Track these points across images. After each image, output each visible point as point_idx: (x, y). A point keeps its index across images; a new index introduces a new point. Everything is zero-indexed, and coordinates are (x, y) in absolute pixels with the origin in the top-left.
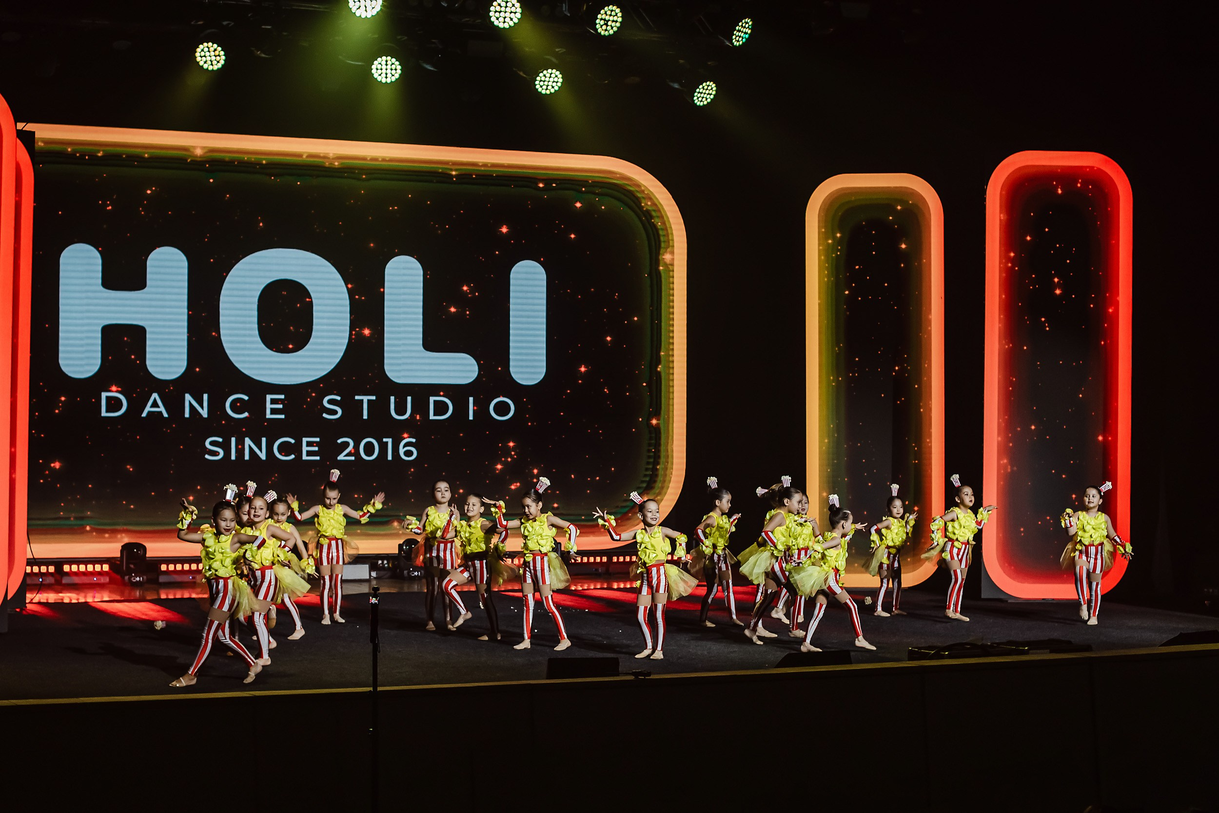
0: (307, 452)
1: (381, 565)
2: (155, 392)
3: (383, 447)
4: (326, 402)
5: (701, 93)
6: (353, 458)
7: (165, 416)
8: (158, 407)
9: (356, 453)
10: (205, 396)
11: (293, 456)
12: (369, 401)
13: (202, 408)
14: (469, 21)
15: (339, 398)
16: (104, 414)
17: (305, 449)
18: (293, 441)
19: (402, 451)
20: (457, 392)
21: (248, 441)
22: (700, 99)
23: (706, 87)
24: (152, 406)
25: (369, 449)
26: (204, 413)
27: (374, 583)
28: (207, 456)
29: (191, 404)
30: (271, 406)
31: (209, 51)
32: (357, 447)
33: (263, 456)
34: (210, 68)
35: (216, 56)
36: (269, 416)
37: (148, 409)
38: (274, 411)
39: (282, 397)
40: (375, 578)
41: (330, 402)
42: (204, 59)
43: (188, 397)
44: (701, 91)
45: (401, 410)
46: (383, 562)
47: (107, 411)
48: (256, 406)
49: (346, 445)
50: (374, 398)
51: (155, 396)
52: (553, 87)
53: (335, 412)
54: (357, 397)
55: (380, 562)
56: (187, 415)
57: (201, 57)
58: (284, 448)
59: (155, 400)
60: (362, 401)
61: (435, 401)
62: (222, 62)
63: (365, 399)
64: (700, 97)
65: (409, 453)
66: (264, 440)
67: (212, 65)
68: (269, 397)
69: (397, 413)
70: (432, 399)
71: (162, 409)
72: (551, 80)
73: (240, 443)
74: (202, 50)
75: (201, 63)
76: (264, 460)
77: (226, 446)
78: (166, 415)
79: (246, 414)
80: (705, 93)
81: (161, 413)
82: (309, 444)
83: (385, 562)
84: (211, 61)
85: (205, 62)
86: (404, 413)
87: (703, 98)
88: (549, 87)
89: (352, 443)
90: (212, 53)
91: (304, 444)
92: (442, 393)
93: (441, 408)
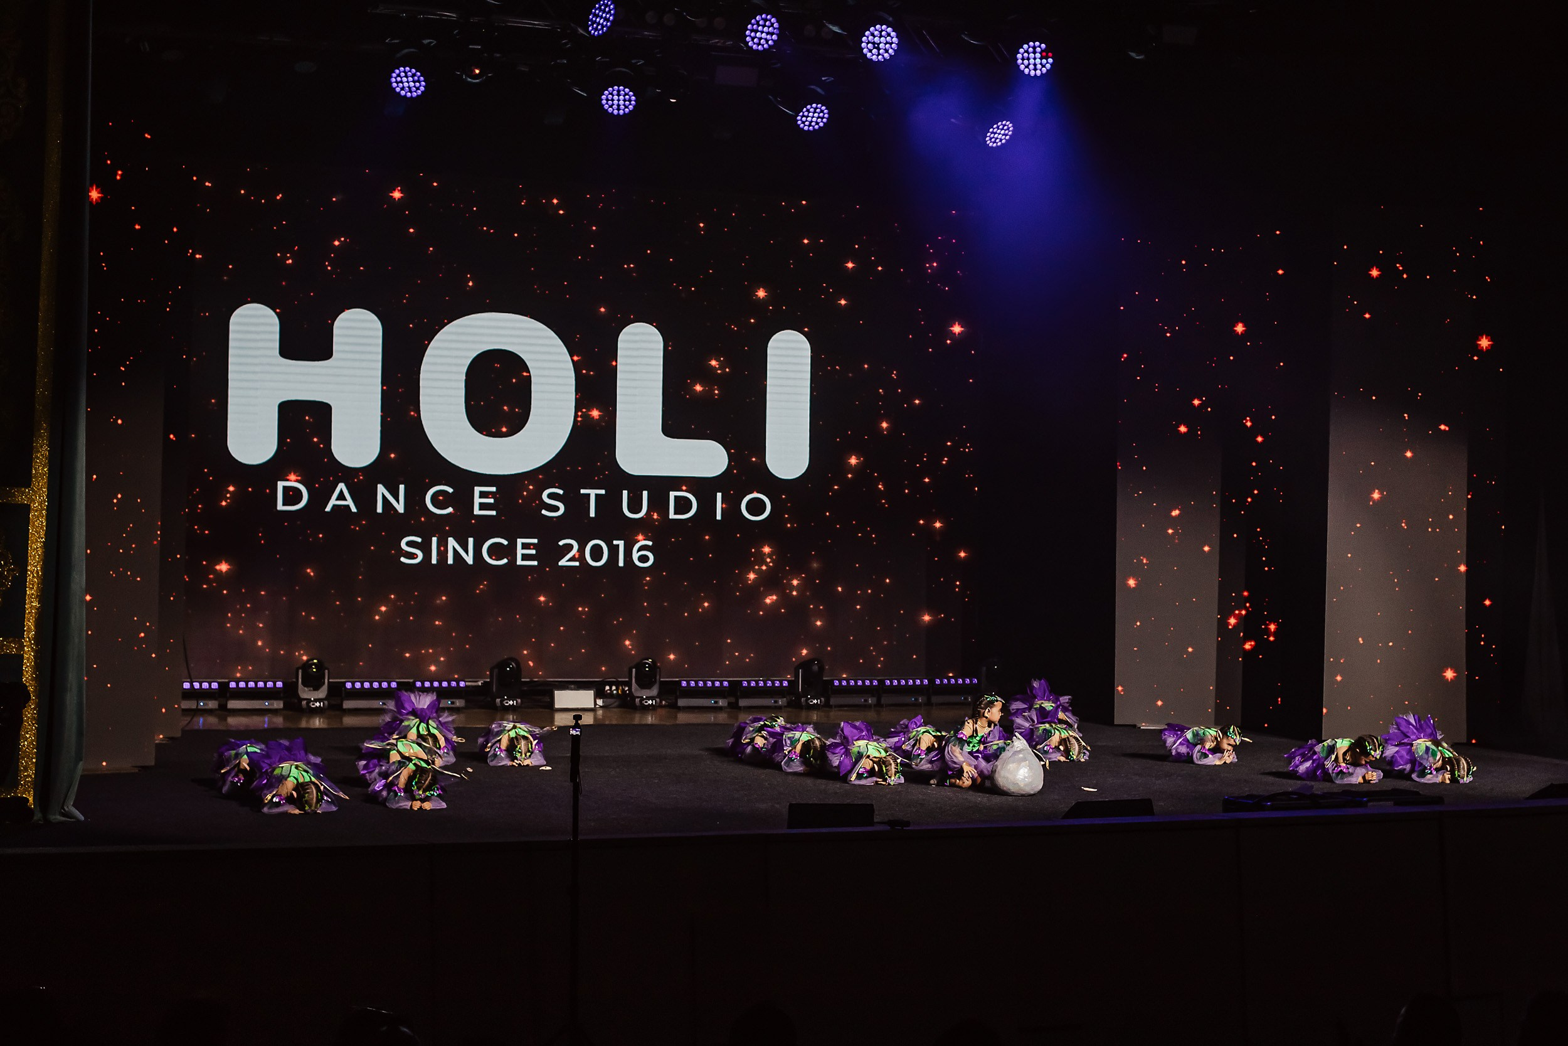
0: (523, 555)
1: (608, 692)
2: (342, 482)
3: (614, 550)
4: (546, 496)
5: (995, 133)
6: (577, 564)
7: (353, 511)
8: (345, 499)
9: (581, 557)
10: (402, 487)
11: (505, 561)
12: (597, 495)
13: (398, 501)
14: (718, 42)
15: (561, 492)
16: (280, 507)
17: (520, 552)
18: (505, 542)
19: (635, 556)
20: (702, 487)
21: (452, 542)
22: (993, 140)
23: (1001, 127)
24: (337, 499)
25: (597, 553)
26: (400, 508)
27: (600, 712)
28: (403, 559)
29: (384, 496)
30: (480, 501)
31: (406, 76)
32: (582, 550)
33: (469, 560)
34: (409, 94)
35: (414, 81)
36: (477, 511)
37: (333, 502)
38: (483, 506)
39: (494, 489)
40: (601, 707)
41: (550, 496)
42: (401, 85)
43: (381, 489)
44: (995, 130)
45: (635, 506)
46: (611, 688)
47: (284, 505)
48: (463, 500)
49: (570, 547)
50: (603, 492)
51: (341, 486)
52: (817, 123)
53: (556, 509)
54: (583, 491)
55: (607, 688)
56: (379, 510)
57: (397, 82)
58: (495, 551)
59: (341, 491)
60: (589, 495)
61: (675, 496)
62: (422, 88)
63: (593, 493)
64: (993, 137)
65: (643, 559)
66: (471, 540)
67: (411, 91)
68: (477, 490)
69: (630, 511)
70: (673, 494)
71: (349, 502)
72: (816, 115)
73: (442, 543)
74: (399, 75)
75: (398, 90)
76: (471, 565)
77: (425, 547)
78: (354, 509)
79: (450, 510)
80: (999, 134)
81: (348, 507)
82: (525, 546)
83: (614, 688)
84: (409, 87)
85: (403, 89)
86: (639, 511)
87: (997, 138)
88: (813, 124)
89: (576, 546)
90: (410, 79)
91: (519, 546)
92: (684, 488)
93: (683, 505)
